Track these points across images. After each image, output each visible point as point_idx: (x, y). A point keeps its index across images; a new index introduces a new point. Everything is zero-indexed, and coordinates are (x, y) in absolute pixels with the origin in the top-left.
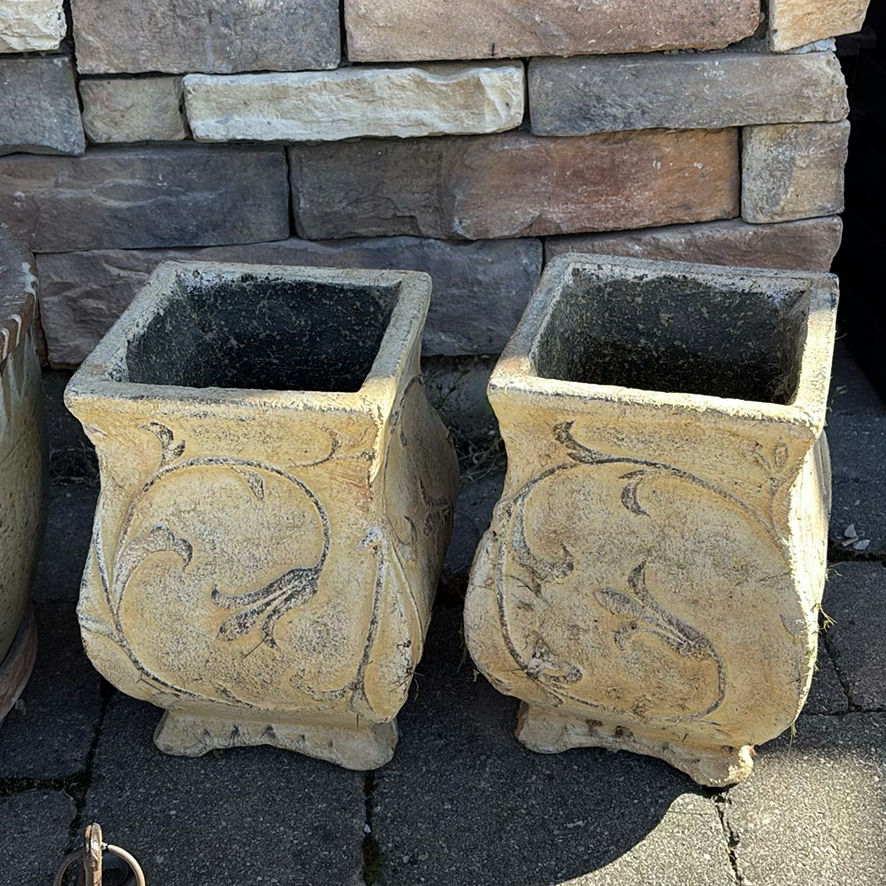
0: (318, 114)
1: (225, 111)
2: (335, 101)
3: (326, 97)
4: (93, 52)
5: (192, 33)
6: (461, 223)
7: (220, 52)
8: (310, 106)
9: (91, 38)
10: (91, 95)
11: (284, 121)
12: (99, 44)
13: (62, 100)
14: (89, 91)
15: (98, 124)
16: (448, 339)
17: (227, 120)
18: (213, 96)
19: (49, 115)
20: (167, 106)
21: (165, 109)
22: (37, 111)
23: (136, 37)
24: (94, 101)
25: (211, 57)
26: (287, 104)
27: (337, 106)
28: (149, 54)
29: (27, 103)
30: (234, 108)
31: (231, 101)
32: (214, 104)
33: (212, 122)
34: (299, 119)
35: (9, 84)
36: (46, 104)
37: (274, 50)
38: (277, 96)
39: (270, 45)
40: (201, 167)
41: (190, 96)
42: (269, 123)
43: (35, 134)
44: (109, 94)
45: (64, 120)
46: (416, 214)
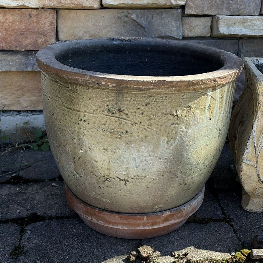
0: (255, 27)
1: (228, 26)
2: (260, 24)
3: (258, 22)
4: (190, 8)
5: (221, 3)
7: (228, 9)
8: (253, 25)
9: (191, 3)
10: (185, 22)
11: (245, 29)
12: (193, 5)
13: (178, 23)
15: (186, 31)
17: (229, 28)
18: (226, 21)
19: (174, 27)
21: (206, 27)
22: (170, 26)
23: (204, 3)
24: (186, 24)
25: (224, 10)
26: (246, 24)
27: (260, 25)
28: (207, 9)
29: (168, 23)
30: (231, 25)
31: (231, 23)
32: (226, 24)
33: (224, 29)
34: (249, 29)
35: (164, 17)
36: (173, 24)
37: (244, 9)
38: (243, 22)
39: (243, 7)
40: (214, 45)
41: (220, 21)
42: (241, 30)
43: (169, 32)
44: (191, 21)
45: (178, 28)
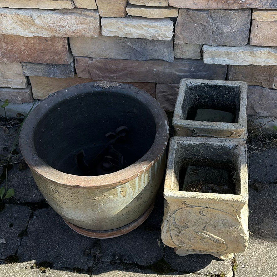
0: (239, 59)
1: (213, 57)
2: (244, 56)
3: (242, 55)
4: (179, 39)
5: (207, 36)
6: (275, 85)
7: (214, 41)
8: (237, 57)
9: (179, 35)
10: (177, 47)
11: (229, 60)
12: (181, 37)
13: (169, 49)
14: (176, 46)
15: (178, 54)
16: (265, 113)
17: (213, 59)
18: (211, 53)
19: (165, 52)
20: (197, 51)
21: (196, 52)
22: (162, 51)
23: (192, 36)
24: (177, 49)
25: (211, 42)
26: (230, 56)
27: (245, 57)
28: (194, 40)
29: (160, 49)
30: (216, 56)
31: (215, 54)
32: (210, 55)
33: (209, 59)
34: (233, 60)
35: (156, 45)
36: (165, 50)
37: (229, 42)
38: (228, 54)
39: (228, 41)
41: (204, 53)
42: (225, 61)
43: (161, 57)
44: (182, 47)
45: (169, 54)
46: (262, 82)
